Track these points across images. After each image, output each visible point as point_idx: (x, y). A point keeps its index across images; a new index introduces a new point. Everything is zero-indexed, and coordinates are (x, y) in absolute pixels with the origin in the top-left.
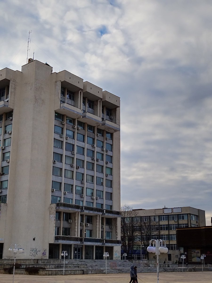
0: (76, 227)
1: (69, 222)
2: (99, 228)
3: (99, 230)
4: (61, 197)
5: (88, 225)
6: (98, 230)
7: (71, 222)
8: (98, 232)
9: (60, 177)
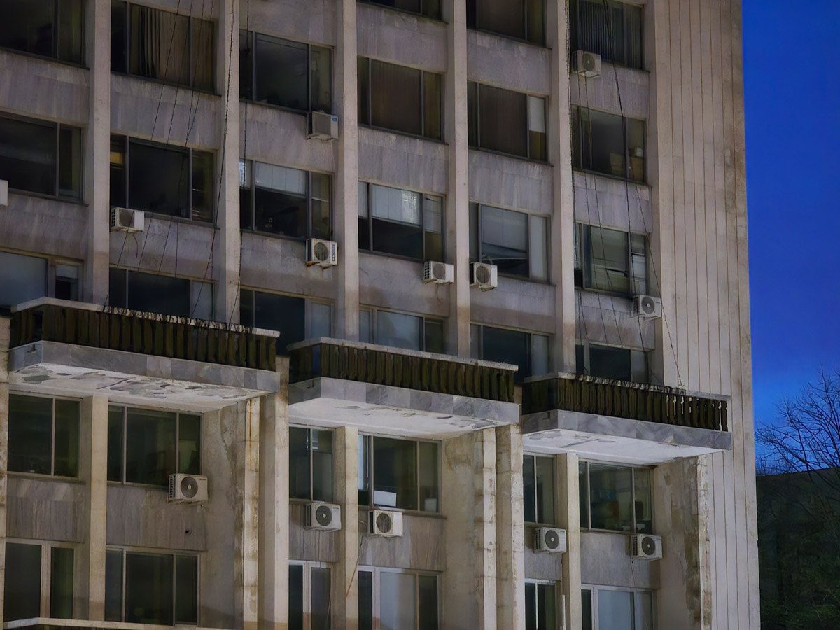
0: (250, 545)
1: (179, 494)
2: (502, 552)
3: (504, 576)
4: (82, 261)
5: (386, 523)
6: (490, 568)
7: (202, 494)
8: (490, 586)
9: (66, 75)
